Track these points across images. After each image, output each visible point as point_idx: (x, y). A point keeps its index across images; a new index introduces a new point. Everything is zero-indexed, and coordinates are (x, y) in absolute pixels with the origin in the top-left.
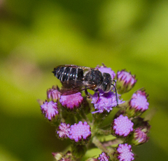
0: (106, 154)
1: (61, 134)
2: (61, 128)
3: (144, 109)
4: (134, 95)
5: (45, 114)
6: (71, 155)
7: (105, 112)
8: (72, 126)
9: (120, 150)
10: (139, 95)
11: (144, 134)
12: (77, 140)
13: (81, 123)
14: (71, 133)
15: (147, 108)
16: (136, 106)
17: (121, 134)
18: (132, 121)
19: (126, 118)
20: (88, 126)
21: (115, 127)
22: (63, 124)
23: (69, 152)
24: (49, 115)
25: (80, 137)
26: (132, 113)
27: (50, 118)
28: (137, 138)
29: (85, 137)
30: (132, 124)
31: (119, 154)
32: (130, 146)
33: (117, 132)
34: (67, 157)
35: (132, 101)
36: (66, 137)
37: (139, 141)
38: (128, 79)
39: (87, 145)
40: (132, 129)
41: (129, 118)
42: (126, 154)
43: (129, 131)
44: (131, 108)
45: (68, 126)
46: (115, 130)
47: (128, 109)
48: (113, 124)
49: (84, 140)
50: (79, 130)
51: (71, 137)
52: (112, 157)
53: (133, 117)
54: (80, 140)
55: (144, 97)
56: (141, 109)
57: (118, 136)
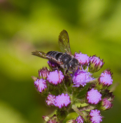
0: (82, 117)
1: (49, 103)
2: (49, 98)
3: (109, 84)
4: (102, 74)
5: (37, 88)
6: (56, 117)
7: (81, 86)
8: (57, 97)
9: (92, 114)
10: (105, 74)
11: (109, 102)
12: (60, 107)
13: (63, 94)
14: (56, 102)
15: (111, 83)
16: (104, 82)
17: (92, 102)
18: (101, 93)
19: (96, 91)
20: (69, 97)
21: (88, 98)
22: (50, 96)
23: (55, 115)
24: (40, 89)
25: (63, 105)
26: (101, 87)
27: (41, 91)
28: (104, 105)
29: (66, 105)
30: (101, 95)
31: (91, 117)
32: (99, 111)
33: (89, 101)
34: (53, 119)
35: (101, 78)
36: (52, 105)
37: (106, 107)
38: (98, 62)
39: (68, 111)
40: (100, 99)
41: (98, 91)
42: (96, 117)
43: (98, 100)
44: (100, 83)
45: (54, 97)
46: (88, 100)
47: (98, 84)
48: (87, 95)
49: (66, 107)
50: (62, 100)
51: (56, 105)
52: (86, 119)
53: (102, 90)
54: (62, 107)
55: (110, 75)
56: (108, 84)
57: (90, 104)
